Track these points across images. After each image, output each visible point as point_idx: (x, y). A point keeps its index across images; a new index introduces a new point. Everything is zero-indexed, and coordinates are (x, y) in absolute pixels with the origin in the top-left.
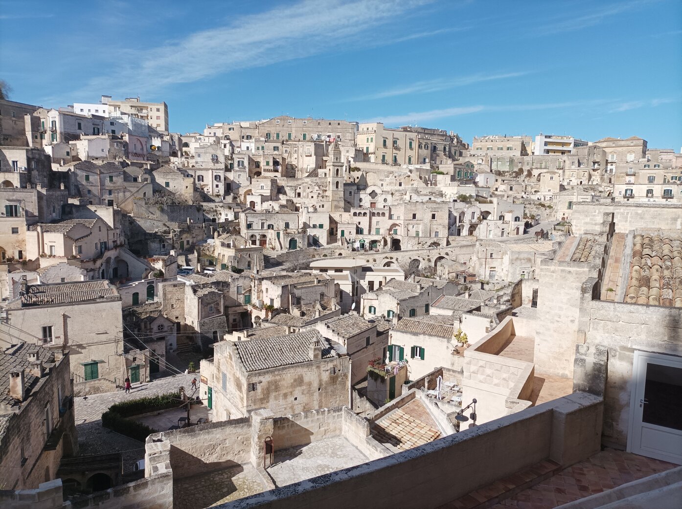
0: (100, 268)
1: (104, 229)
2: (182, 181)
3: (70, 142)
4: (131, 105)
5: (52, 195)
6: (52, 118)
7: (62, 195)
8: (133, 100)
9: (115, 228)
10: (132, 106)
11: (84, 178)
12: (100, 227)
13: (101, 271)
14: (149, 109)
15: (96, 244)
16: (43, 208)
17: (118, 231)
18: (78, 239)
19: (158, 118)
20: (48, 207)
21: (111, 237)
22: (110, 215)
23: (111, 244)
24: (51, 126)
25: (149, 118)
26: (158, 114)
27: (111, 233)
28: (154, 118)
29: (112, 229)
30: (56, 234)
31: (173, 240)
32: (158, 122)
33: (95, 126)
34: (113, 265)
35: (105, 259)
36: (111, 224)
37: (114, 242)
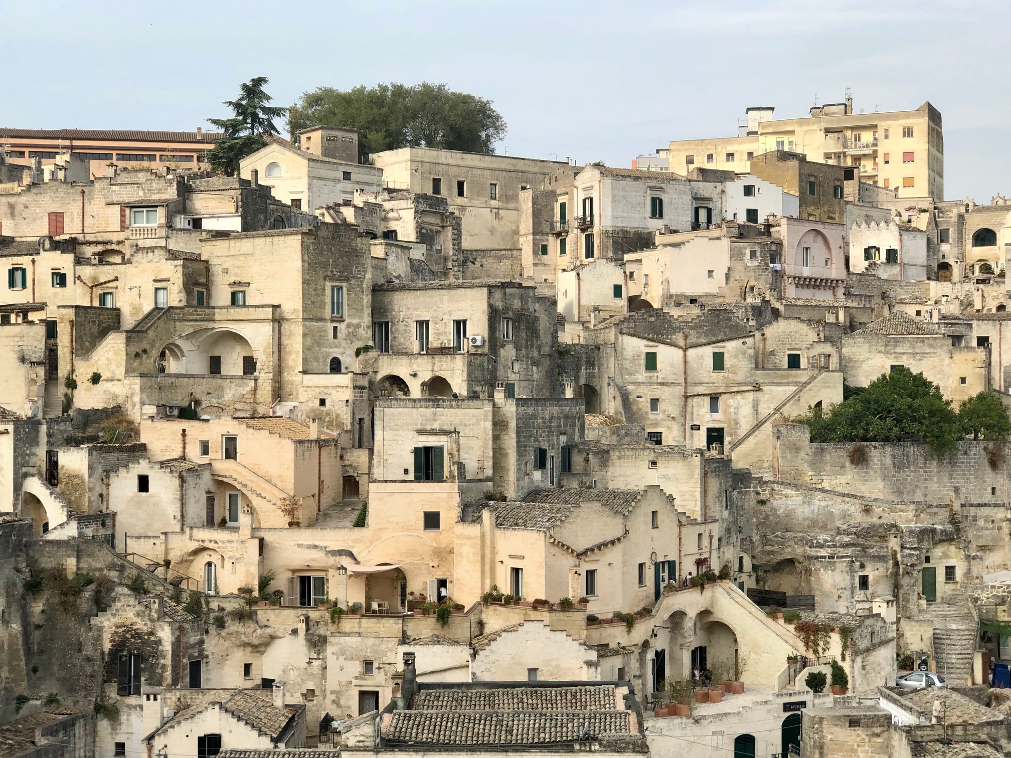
0: (646, 645)
1: (667, 521)
2: (947, 361)
3: (627, 257)
4: (824, 125)
5: (534, 416)
6: (585, 189)
7: (566, 417)
8: (833, 109)
9: (707, 519)
10: (827, 131)
11: (643, 362)
12: (654, 513)
13: (650, 655)
14: (880, 134)
15: (641, 566)
16: (505, 455)
17: (716, 529)
18: (585, 553)
19: (908, 157)
20: (521, 450)
21: (691, 546)
22: (692, 476)
23: (688, 569)
24: (581, 214)
25: (880, 159)
26: (909, 144)
27: (690, 534)
28: (896, 158)
29: (694, 522)
30: (526, 533)
31: (896, 564)
32: (909, 169)
33: (699, 204)
34: (692, 639)
35: (666, 616)
36: (693, 508)
37: (700, 563)
